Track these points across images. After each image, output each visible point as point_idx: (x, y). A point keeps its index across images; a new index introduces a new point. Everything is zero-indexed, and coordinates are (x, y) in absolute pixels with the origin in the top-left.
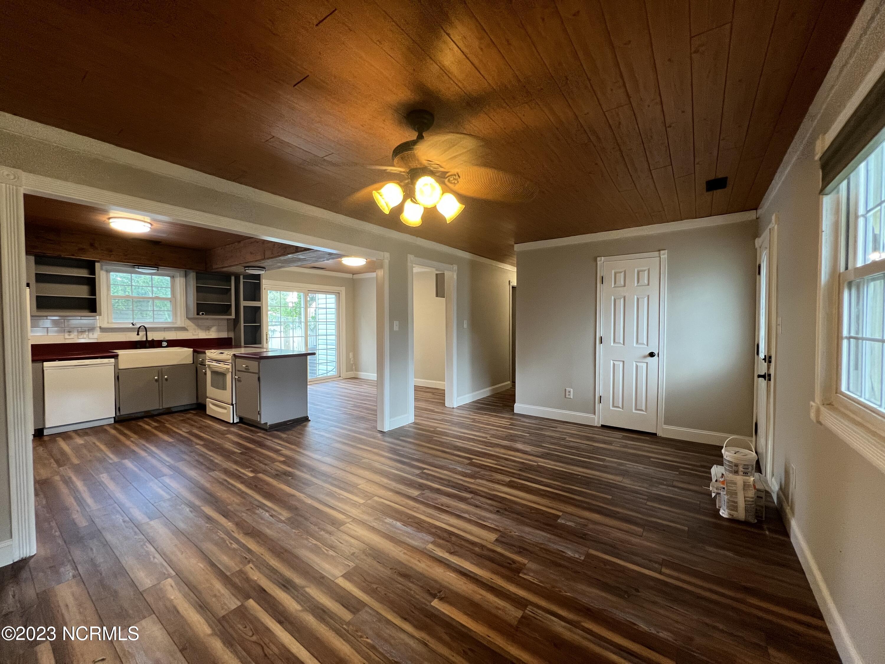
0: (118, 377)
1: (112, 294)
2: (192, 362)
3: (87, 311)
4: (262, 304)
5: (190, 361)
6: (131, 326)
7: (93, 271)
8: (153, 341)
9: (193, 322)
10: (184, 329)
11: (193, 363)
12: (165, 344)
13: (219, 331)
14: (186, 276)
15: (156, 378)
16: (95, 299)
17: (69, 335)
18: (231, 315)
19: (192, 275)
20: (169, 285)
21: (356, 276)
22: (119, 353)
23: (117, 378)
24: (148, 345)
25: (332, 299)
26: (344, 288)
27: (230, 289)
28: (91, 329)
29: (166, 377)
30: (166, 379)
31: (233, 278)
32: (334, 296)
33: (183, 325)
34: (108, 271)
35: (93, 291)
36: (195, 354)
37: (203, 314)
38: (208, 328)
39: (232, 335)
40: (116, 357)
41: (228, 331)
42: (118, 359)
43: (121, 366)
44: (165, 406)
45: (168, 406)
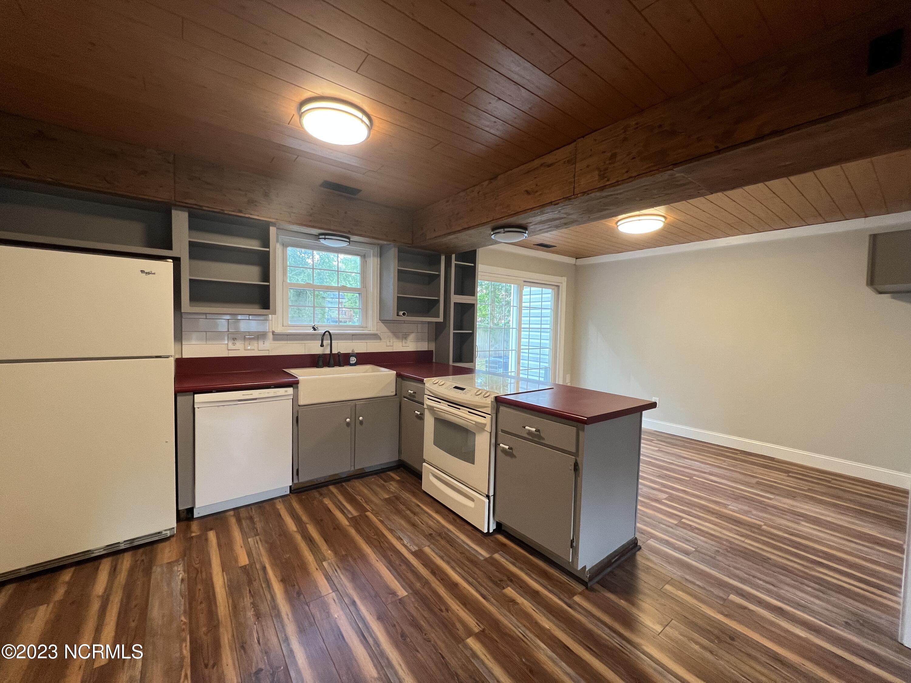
0: (297, 418)
1: (288, 281)
2: (394, 393)
3: (257, 306)
4: (476, 300)
5: (391, 391)
6: (311, 331)
7: (266, 243)
8: (339, 355)
9: (388, 328)
10: (375, 337)
11: (396, 395)
12: (353, 360)
13: (418, 340)
14: (381, 255)
15: (348, 420)
16: (269, 286)
17: (234, 344)
18: (438, 316)
19: (392, 253)
20: (358, 270)
21: (580, 262)
22: (300, 378)
23: (296, 420)
24: (332, 361)
25: (548, 293)
26: (565, 279)
27: (439, 276)
28: (260, 336)
29: (361, 418)
30: (361, 422)
31: (443, 258)
32: (550, 291)
33: (375, 332)
34: (285, 245)
35: (266, 275)
36: (399, 379)
37: (404, 314)
38: (405, 337)
39: (432, 347)
40: (294, 384)
41: (429, 340)
42: (297, 388)
43: (302, 402)
44: (357, 467)
45: (361, 467)
